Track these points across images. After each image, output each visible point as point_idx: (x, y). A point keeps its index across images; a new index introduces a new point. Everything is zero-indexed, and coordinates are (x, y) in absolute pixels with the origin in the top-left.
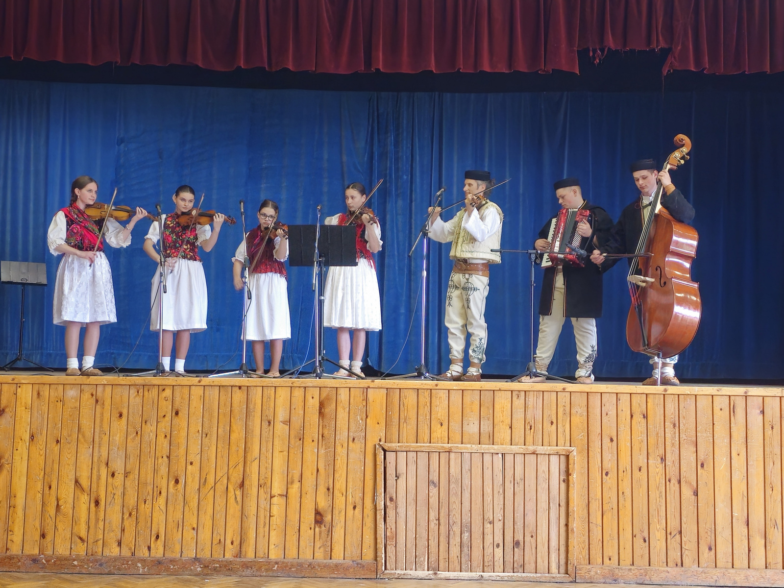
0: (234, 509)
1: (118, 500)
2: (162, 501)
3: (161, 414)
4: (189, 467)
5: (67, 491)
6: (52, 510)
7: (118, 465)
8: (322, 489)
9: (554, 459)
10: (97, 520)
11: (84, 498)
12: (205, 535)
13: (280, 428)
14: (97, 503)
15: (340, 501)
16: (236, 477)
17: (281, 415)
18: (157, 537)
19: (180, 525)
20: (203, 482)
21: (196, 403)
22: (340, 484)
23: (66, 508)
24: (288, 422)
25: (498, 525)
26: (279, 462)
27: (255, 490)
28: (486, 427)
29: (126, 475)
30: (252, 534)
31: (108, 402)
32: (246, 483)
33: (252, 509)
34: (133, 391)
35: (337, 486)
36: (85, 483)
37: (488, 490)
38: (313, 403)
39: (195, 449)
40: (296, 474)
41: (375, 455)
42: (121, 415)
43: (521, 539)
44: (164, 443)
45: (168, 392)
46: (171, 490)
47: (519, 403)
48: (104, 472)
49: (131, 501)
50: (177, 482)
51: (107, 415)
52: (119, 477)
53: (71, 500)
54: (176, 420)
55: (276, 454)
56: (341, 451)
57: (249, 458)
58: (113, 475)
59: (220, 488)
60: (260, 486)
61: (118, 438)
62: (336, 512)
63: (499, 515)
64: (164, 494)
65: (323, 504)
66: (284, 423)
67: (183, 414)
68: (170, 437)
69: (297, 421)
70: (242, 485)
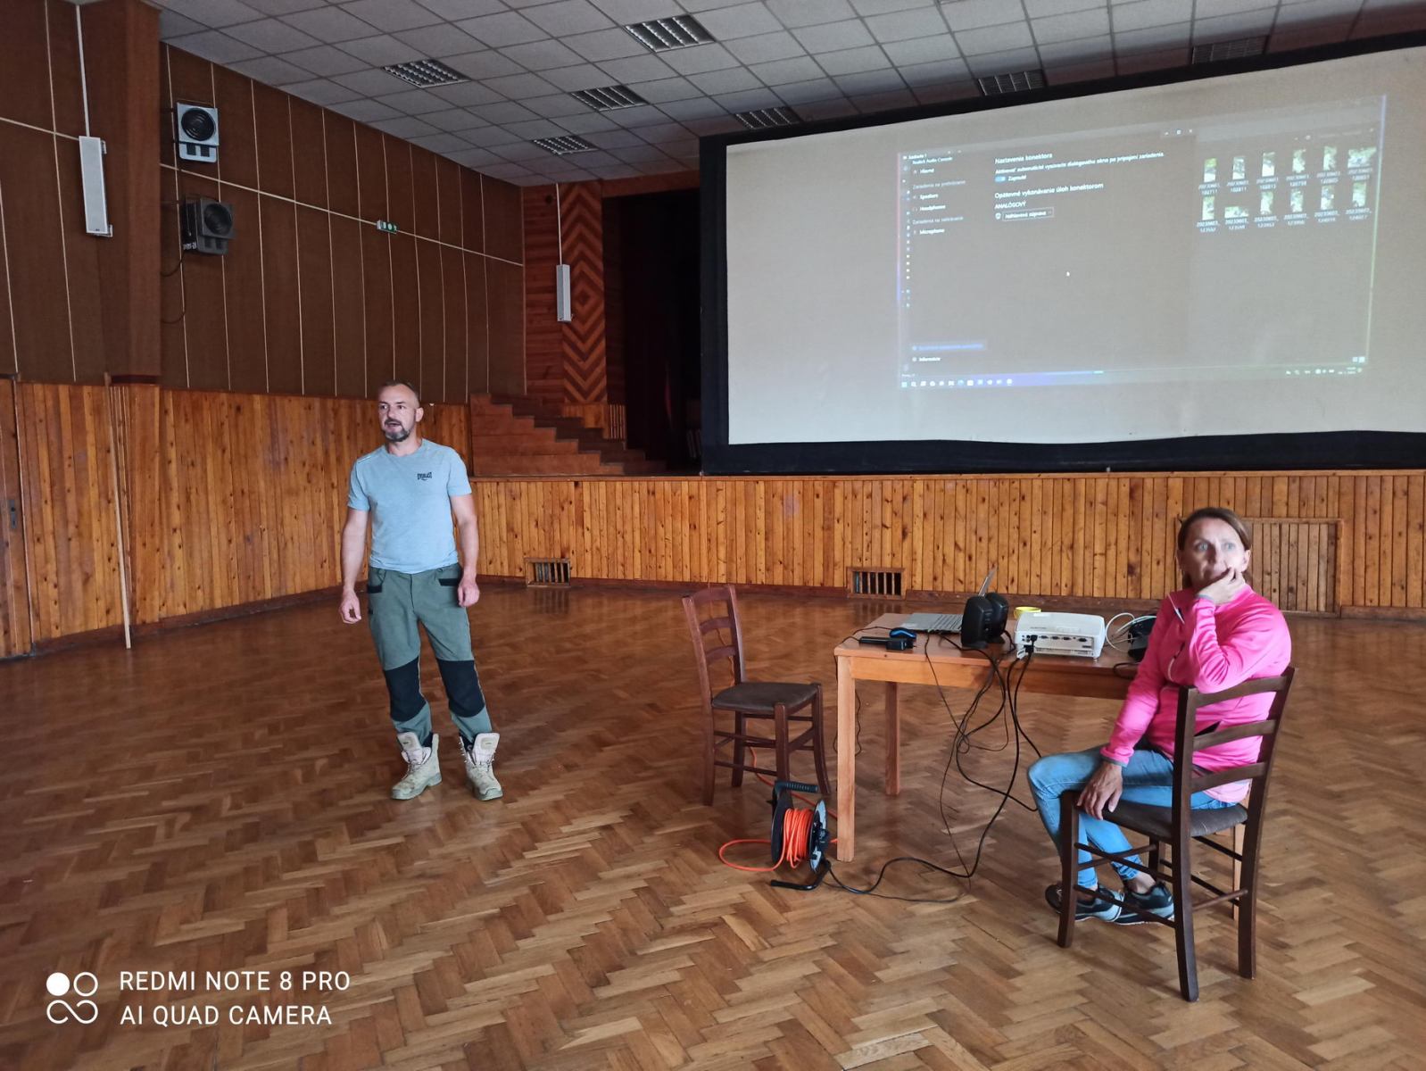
0: (1066, 563)
1: (985, 556)
2: (1014, 558)
3: (1012, 497)
4: (1034, 535)
5: (950, 550)
6: (940, 562)
7: (983, 533)
8: (1133, 550)
9: (1324, 527)
10: (971, 570)
11: (961, 555)
12: (1046, 580)
13: (1100, 507)
14: (970, 558)
15: (1146, 558)
16: (1067, 542)
17: (1100, 497)
18: (1013, 581)
19: (1029, 573)
20: (1043, 544)
21: (1037, 491)
22: (1147, 546)
23: (950, 560)
24: (1105, 503)
25: (1275, 577)
26: (1099, 532)
27: (1082, 552)
28: (1266, 505)
29: (990, 539)
30: (1080, 580)
31: (974, 490)
32: (1075, 546)
33: (1080, 564)
34: (992, 483)
35: (1144, 547)
36: (961, 545)
37: (1267, 549)
38: (1125, 490)
39: (1037, 522)
40: (1112, 540)
41: (1175, 526)
42: (984, 500)
43: (1294, 585)
44: (1015, 520)
45: (1017, 484)
46: (1021, 550)
47: (1295, 486)
48: (974, 538)
49: (993, 556)
50: (1025, 544)
51: (974, 500)
52: (985, 541)
53: (952, 556)
54: (1023, 503)
55: (1097, 525)
56: (1147, 524)
57: (1077, 529)
58: (980, 540)
59: (1057, 548)
60: (1085, 547)
61: (982, 515)
62: (1144, 566)
63: (1275, 567)
64: (1016, 552)
65: (1133, 558)
66: (1103, 503)
67: (1028, 498)
68: (1019, 514)
69: (1112, 502)
70: (1072, 547)
